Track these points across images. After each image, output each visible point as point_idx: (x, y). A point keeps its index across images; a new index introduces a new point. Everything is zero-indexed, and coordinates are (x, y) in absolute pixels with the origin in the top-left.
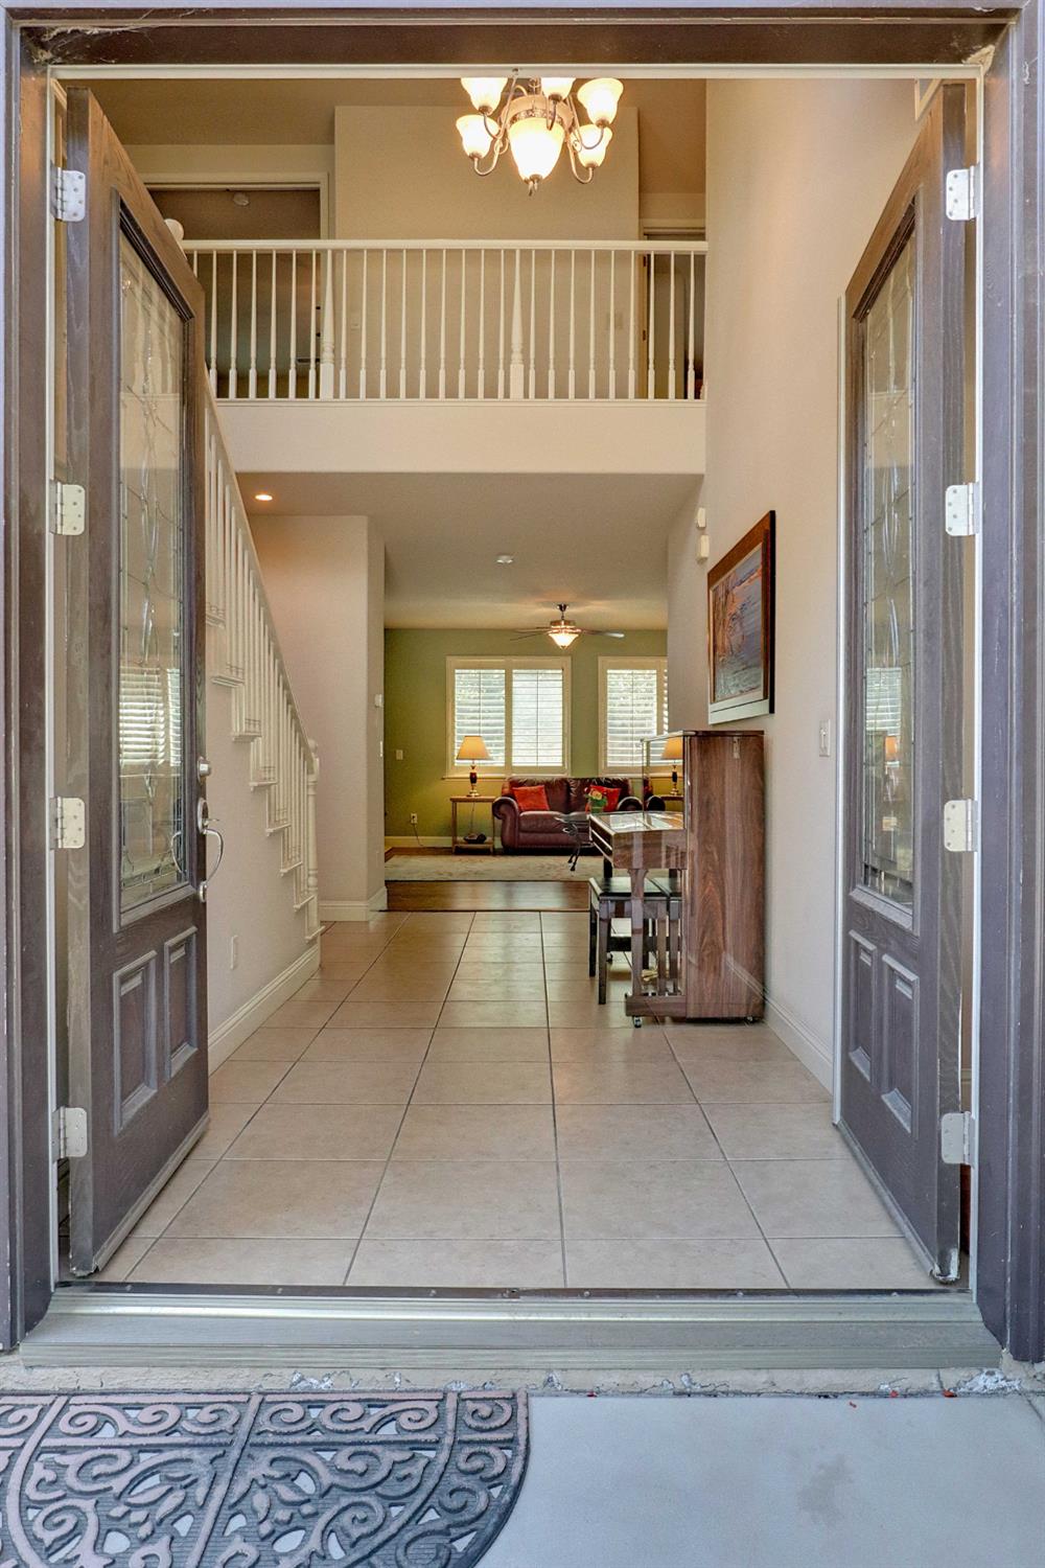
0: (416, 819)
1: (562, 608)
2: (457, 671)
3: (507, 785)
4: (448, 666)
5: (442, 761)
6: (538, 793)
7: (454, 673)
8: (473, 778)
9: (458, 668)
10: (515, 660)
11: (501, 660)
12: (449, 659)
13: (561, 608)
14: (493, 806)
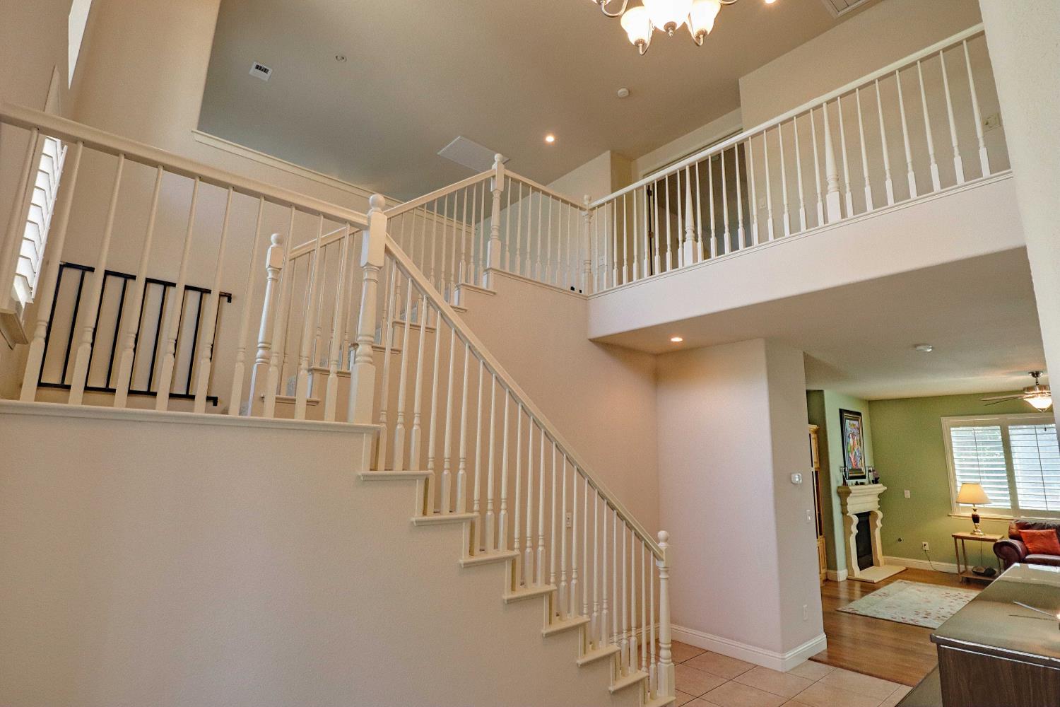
0: (927, 545)
1: (1036, 374)
2: (952, 429)
3: (1014, 526)
4: (944, 427)
5: (947, 502)
6: (1048, 537)
7: (950, 431)
8: (976, 519)
9: (953, 427)
10: (1010, 417)
11: (996, 418)
12: (943, 419)
13: (1033, 375)
14: (995, 547)
